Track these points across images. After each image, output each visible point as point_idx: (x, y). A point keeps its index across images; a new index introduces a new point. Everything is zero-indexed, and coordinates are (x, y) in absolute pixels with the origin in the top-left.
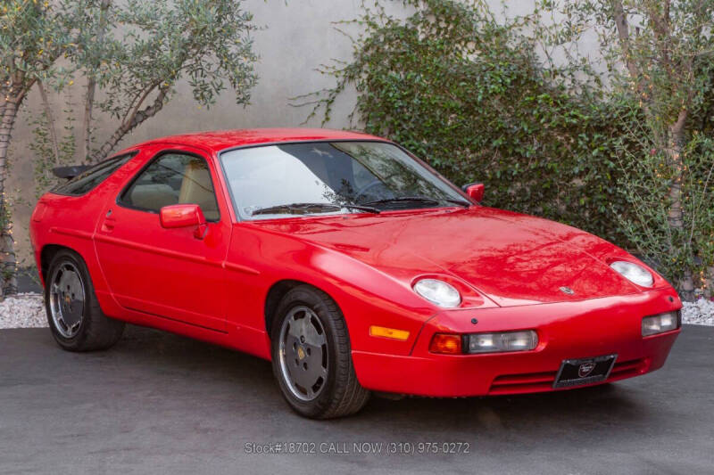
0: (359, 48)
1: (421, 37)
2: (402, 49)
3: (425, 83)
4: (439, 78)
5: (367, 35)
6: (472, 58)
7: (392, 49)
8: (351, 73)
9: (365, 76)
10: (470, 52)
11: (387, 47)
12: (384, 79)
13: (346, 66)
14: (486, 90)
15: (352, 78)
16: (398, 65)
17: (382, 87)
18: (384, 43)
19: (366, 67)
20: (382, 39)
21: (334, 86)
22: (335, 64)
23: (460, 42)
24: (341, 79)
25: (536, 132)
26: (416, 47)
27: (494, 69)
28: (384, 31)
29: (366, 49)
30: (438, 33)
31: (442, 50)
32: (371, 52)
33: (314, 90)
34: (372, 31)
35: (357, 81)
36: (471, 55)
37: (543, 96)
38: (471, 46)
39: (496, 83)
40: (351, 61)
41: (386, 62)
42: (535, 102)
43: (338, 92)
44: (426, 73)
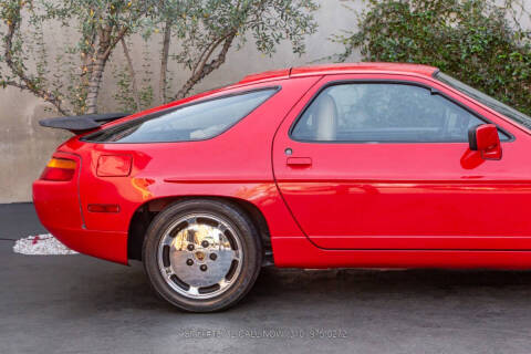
0: (362, 20)
1: (412, 10)
2: (397, 20)
3: (416, 47)
4: (428, 42)
5: (368, 10)
6: (454, 25)
7: (389, 20)
8: (356, 41)
9: (367, 43)
10: (452, 21)
11: (384, 19)
12: (384, 44)
13: (351, 36)
14: (468, 50)
15: (357, 44)
16: (395, 33)
17: (381, 50)
18: (383, 15)
19: (368, 35)
20: (380, 12)
21: (343, 51)
22: (342, 33)
23: (443, 13)
24: (348, 46)
25: (507, 84)
26: (408, 18)
27: (473, 32)
28: (383, 6)
29: (368, 21)
30: (426, 7)
31: (429, 20)
32: (372, 23)
33: (326, 55)
34: (373, 6)
35: (361, 47)
36: (452, 23)
37: (514, 53)
38: (453, 15)
39: (477, 44)
40: (356, 31)
41: (384, 31)
42: (507, 59)
43: (346, 55)
44: (416, 38)
